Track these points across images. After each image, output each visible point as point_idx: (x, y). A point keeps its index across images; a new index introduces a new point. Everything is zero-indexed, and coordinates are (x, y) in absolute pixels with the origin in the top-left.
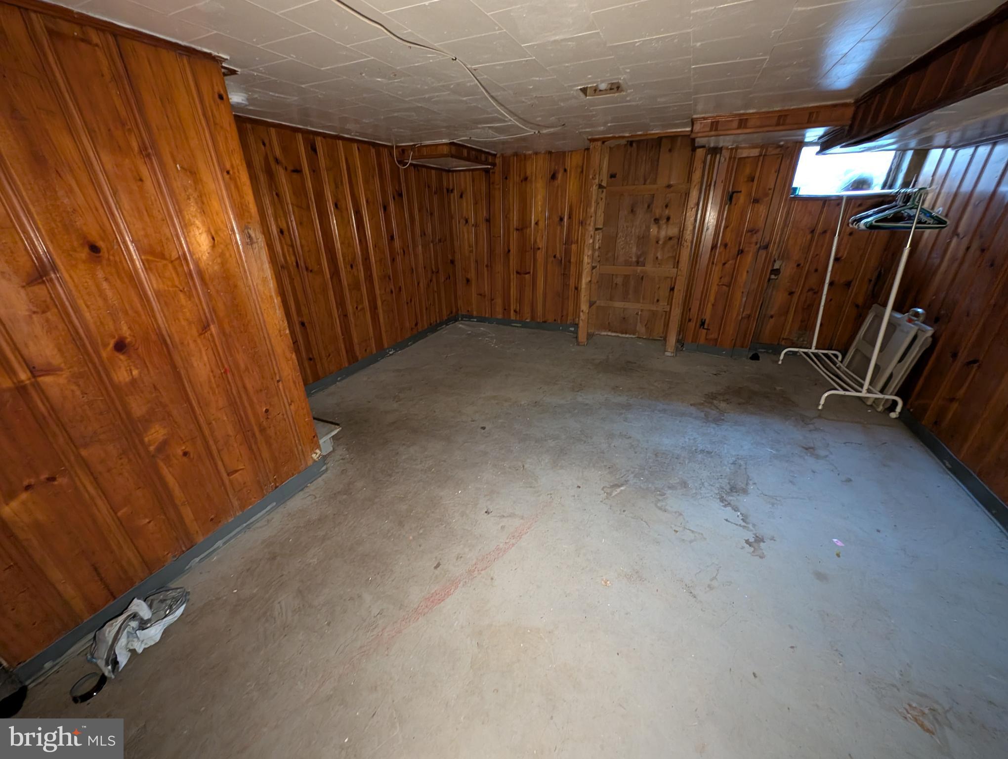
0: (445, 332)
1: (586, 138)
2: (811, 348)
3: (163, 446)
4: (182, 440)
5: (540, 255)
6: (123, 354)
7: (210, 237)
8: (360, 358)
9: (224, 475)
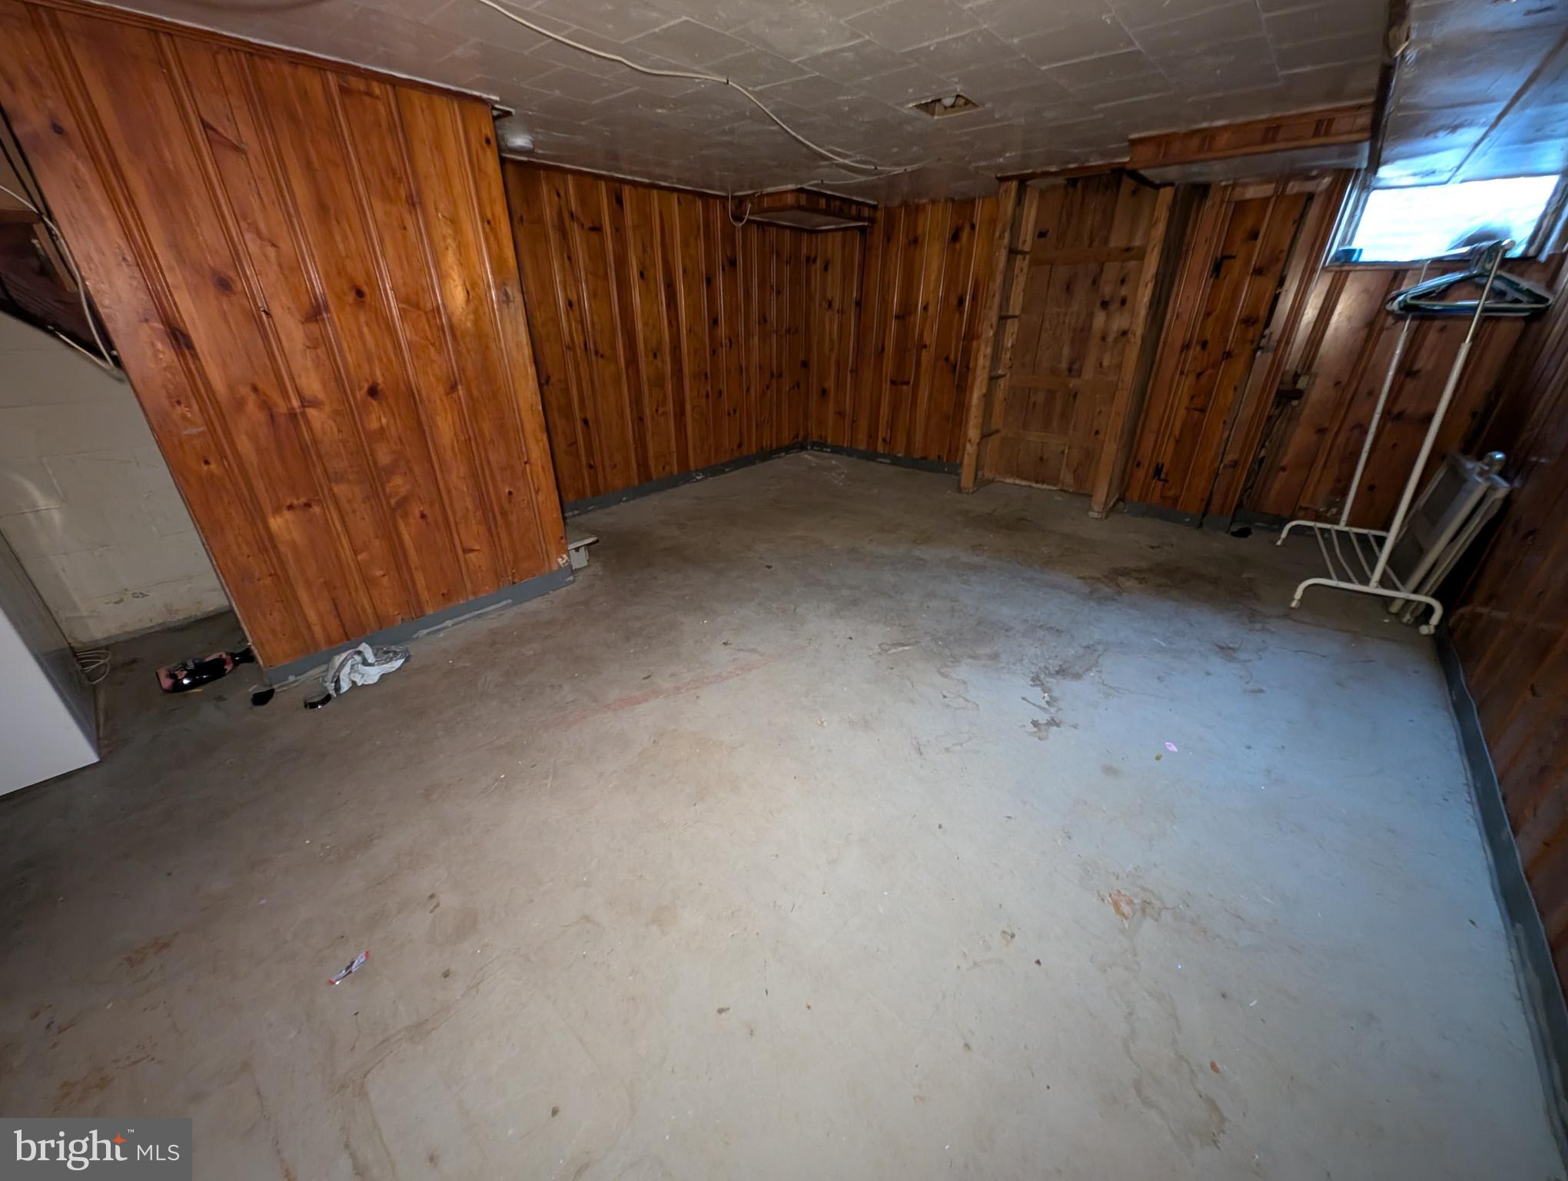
0: (781, 464)
1: (993, 176)
2: (1336, 522)
3: (404, 502)
4: (421, 501)
5: (926, 356)
6: (375, 399)
7: (465, 292)
8: (654, 477)
9: (460, 551)
